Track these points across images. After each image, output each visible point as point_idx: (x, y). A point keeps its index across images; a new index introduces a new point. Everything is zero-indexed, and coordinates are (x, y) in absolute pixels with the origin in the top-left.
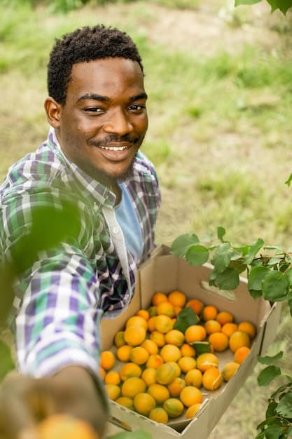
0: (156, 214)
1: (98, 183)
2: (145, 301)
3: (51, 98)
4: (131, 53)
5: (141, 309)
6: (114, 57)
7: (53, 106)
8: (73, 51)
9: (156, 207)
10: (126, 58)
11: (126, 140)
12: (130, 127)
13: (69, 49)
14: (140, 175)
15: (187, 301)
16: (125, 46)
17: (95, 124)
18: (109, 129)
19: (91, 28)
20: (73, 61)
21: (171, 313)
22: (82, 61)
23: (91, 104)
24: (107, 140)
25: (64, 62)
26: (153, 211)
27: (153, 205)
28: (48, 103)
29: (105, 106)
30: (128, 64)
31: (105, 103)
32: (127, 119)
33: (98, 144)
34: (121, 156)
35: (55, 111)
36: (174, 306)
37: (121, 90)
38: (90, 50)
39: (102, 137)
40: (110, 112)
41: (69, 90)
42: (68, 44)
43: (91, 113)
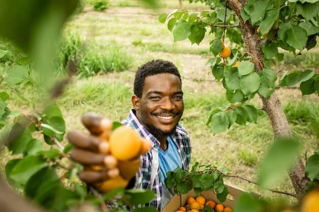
0: (190, 158)
1: (152, 136)
2: (183, 202)
3: (135, 95)
4: (174, 71)
5: (181, 206)
6: (165, 72)
7: (136, 100)
8: (145, 71)
9: (190, 153)
10: (172, 73)
11: (171, 113)
12: (174, 107)
13: (144, 70)
14: (181, 135)
15: (206, 202)
16: (170, 68)
17: (156, 105)
18: (162, 107)
19: (155, 61)
20: (145, 75)
21: (198, 208)
22: (150, 75)
23: (154, 95)
24: (161, 113)
25: (141, 76)
26: (188, 156)
27: (189, 152)
28: (133, 98)
29: (161, 96)
30: (173, 76)
31: (160, 95)
32: (172, 102)
33: (156, 115)
34: (169, 121)
35: (137, 102)
36: (200, 204)
37: (169, 88)
38: (153, 69)
39: (158, 111)
40: (163, 99)
41: (144, 90)
42: (143, 68)
43: (154, 99)
